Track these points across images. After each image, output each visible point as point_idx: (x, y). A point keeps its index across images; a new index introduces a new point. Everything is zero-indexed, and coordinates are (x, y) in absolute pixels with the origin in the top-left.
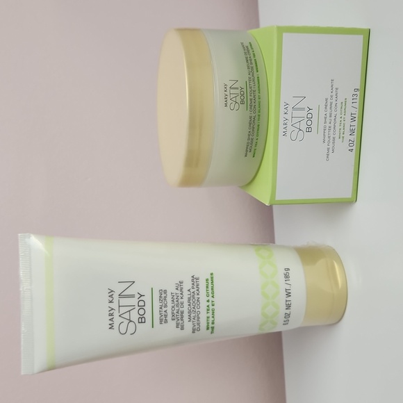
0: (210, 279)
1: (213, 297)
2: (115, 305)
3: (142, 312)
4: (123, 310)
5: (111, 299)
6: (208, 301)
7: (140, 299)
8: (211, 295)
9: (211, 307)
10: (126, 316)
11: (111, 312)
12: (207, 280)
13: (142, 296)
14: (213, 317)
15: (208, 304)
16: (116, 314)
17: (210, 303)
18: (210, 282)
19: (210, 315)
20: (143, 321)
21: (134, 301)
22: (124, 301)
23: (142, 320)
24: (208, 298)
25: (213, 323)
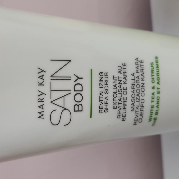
0: (155, 64)
1: (158, 83)
2: (46, 89)
3: (78, 98)
4: (56, 95)
5: (41, 81)
6: (153, 88)
7: (77, 82)
8: (156, 81)
9: (156, 95)
10: (60, 102)
11: (41, 97)
12: (152, 64)
13: (79, 78)
14: (157, 107)
15: (153, 91)
16: (47, 100)
17: (155, 91)
18: (155, 66)
19: (155, 104)
20: (80, 109)
21: (69, 85)
22: (57, 84)
23: (78, 108)
24: (153, 85)
25: (157, 114)
